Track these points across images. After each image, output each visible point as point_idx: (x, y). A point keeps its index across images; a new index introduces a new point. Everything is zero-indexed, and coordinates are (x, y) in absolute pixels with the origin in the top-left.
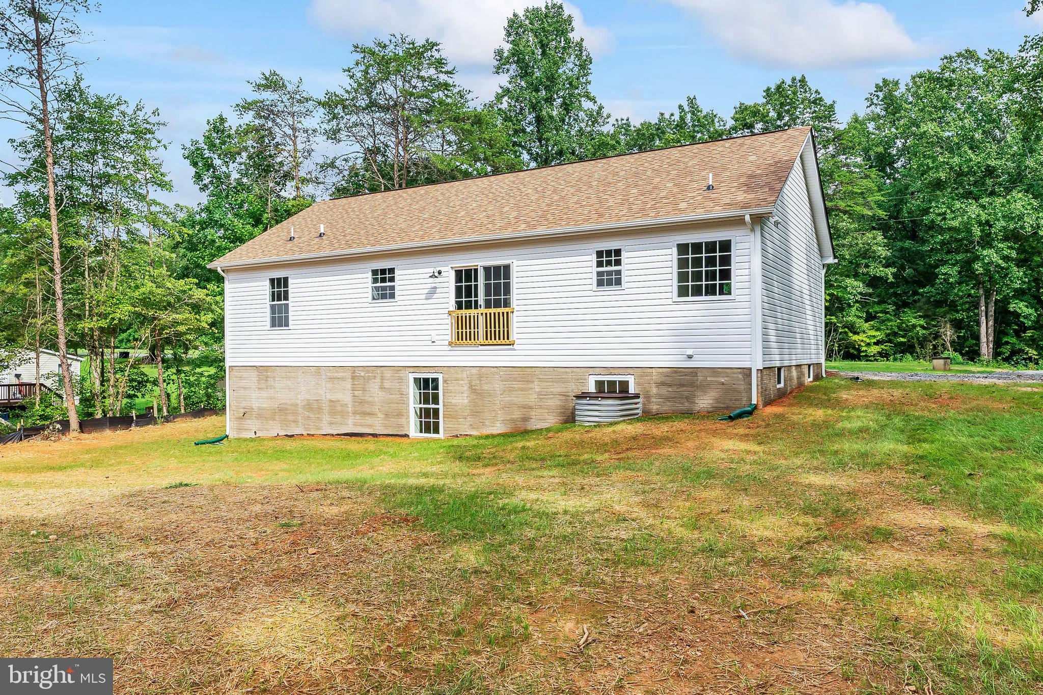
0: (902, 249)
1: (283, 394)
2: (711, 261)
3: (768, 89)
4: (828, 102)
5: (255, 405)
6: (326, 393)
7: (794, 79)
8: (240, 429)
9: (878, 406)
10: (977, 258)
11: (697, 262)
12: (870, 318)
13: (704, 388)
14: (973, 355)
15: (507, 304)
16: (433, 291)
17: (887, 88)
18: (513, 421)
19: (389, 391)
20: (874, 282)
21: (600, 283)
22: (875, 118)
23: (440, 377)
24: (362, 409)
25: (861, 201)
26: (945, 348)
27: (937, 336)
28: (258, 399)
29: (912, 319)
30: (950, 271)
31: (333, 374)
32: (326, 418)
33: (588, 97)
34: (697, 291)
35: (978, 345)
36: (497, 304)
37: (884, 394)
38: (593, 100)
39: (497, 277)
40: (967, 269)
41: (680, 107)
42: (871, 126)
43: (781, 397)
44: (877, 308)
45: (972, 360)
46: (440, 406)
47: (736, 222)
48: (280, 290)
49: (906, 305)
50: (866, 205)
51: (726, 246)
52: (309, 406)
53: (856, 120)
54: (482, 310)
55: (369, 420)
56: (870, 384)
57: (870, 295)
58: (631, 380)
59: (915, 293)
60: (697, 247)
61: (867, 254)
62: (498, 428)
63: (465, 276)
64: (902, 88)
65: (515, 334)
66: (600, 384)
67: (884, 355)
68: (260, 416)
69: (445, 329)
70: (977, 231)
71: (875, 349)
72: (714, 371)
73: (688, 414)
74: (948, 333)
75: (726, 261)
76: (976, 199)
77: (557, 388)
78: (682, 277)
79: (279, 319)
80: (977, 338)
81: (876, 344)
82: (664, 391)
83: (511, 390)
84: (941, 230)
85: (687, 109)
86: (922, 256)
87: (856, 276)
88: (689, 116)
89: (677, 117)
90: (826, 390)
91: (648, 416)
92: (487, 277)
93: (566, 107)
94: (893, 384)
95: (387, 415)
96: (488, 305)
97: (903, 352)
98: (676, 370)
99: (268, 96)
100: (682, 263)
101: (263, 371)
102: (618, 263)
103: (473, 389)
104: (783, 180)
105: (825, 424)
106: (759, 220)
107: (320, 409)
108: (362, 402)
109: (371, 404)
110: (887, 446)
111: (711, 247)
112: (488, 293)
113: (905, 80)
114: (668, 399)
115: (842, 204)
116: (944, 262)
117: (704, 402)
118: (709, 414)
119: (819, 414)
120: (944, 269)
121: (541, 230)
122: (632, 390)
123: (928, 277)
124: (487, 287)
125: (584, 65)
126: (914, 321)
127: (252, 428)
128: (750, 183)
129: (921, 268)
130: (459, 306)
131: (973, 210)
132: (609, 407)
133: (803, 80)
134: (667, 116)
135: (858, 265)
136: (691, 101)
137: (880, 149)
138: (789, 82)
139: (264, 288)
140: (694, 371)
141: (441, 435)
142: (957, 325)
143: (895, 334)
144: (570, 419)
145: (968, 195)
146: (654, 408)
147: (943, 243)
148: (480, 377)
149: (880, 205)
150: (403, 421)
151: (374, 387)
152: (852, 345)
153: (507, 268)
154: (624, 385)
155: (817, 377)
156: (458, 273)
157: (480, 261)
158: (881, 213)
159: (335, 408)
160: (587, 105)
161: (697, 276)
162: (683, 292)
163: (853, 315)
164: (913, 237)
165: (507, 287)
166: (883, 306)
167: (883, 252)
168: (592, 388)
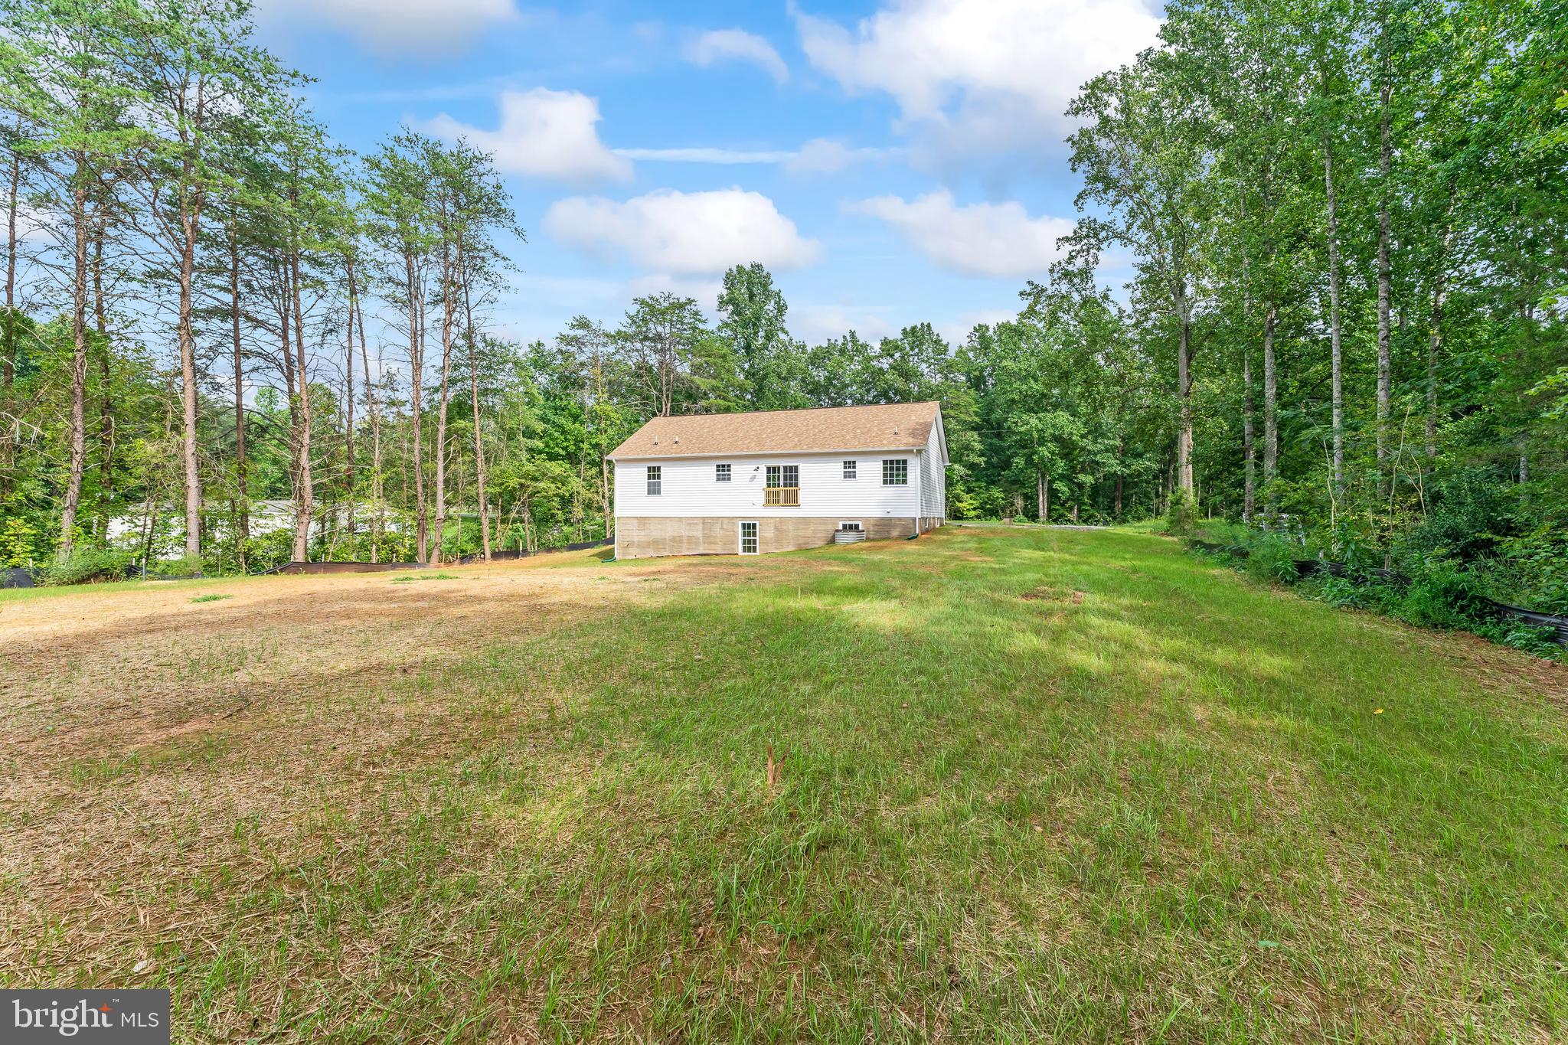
0: (991, 444)
1: (656, 533)
2: (898, 469)
3: (905, 330)
4: (944, 342)
5: (636, 539)
6: (684, 532)
7: (922, 324)
8: (624, 554)
9: (970, 535)
10: (1036, 453)
11: (892, 469)
12: (969, 491)
13: (895, 526)
14: (1034, 517)
15: (796, 485)
16: (754, 477)
17: (981, 330)
18: (799, 545)
19: (726, 530)
20: (972, 466)
21: (845, 477)
22: (974, 349)
23: (757, 523)
24: (709, 539)
25: (963, 409)
26: (1017, 513)
27: (1013, 504)
28: (638, 536)
29: (997, 493)
30: (1019, 461)
31: (690, 521)
32: (685, 546)
33: (783, 329)
34: (892, 482)
35: (1038, 511)
36: (791, 485)
37: (973, 531)
38: (787, 333)
39: (791, 471)
40: (1029, 461)
41: (844, 337)
42: (971, 354)
43: (927, 531)
44: (974, 484)
45: (1033, 520)
46: (757, 538)
47: (911, 452)
48: (654, 473)
49: (993, 483)
50: (967, 413)
51: (905, 462)
52: (673, 539)
53: (961, 352)
54: (782, 488)
55: (713, 546)
56: (967, 528)
57: (970, 476)
58: (860, 523)
59: (999, 475)
60: (892, 462)
61: (967, 447)
62: (791, 548)
63: (772, 471)
64: (991, 332)
65: (801, 500)
66: (845, 526)
67: (978, 517)
68: (639, 546)
69: (761, 497)
70: (1036, 435)
71: (973, 513)
72: (900, 519)
73: (888, 538)
74: (1020, 503)
75: (905, 469)
76: (1036, 413)
77: (823, 528)
78: (885, 475)
79: (654, 489)
80: (1037, 506)
81: (974, 509)
82: (876, 528)
83: (798, 529)
84: (1015, 433)
85: (849, 339)
86: (1003, 449)
87: (961, 461)
88: (850, 344)
89: (840, 343)
90: (947, 530)
91: (868, 539)
92: (785, 471)
93: (769, 337)
94: (978, 528)
95: (725, 544)
96: (785, 485)
97: (991, 515)
98: (882, 519)
99: (580, 332)
100: (885, 469)
101: (643, 521)
102: (854, 467)
103: (776, 529)
104: (929, 432)
105: (948, 540)
106: (919, 452)
107: (681, 541)
108: (709, 537)
109: (715, 537)
110: (970, 545)
111: (898, 462)
112: (785, 479)
113: (992, 325)
114: (877, 532)
115: (952, 413)
116: (1016, 455)
117: (895, 533)
118: (899, 538)
119: (945, 537)
120: (1016, 460)
121: (816, 450)
122: (861, 528)
123: (1007, 464)
124: (785, 477)
125: (781, 309)
126: (997, 495)
127: (633, 552)
128: (913, 434)
129: (1003, 458)
130: (769, 486)
131: (1034, 421)
132: (851, 536)
133: (929, 326)
134: (833, 341)
135: (962, 455)
136: (852, 334)
137: (977, 373)
138: (919, 326)
139: (643, 472)
140: (891, 519)
141: (758, 553)
142: (1026, 497)
143: (986, 503)
144: (832, 541)
145: (1030, 410)
146: (871, 536)
147: (1016, 442)
148: (781, 522)
149: (976, 414)
150: (735, 546)
151: (717, 528)
152: (958, 510)
153: (796, 467)
154: (857, 526)
155: (941, 525)
156: (769, 469)
157: (782, 463)
158: (977, 419)
159: (691, 540)
160: (782, 336)
161: (892, 475)
162: (885, 482)
163: (959, 489)
164: (999, 436)
165: (796, 476)
166: (979, 483)
167: (978, 446)
168: (841, 528)
